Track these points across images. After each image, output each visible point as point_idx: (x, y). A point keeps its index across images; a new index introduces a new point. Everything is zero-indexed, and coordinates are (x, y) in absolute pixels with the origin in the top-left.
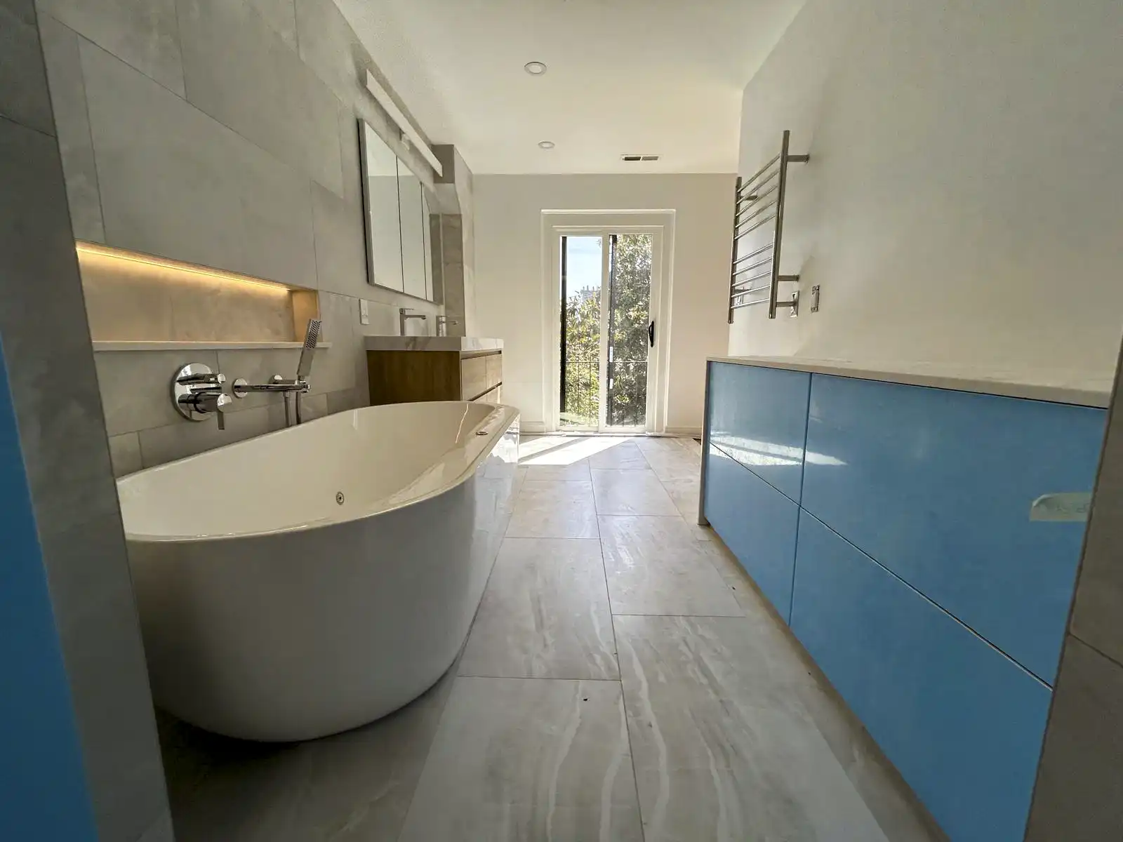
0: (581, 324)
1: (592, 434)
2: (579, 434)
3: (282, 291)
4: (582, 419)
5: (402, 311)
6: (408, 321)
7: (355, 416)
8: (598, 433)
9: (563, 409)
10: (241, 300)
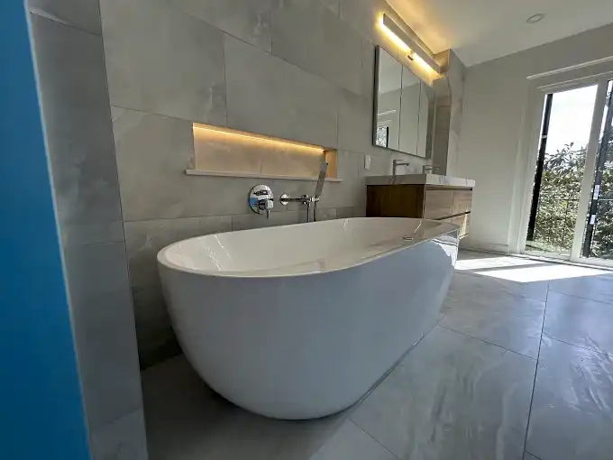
0: (567, 171)
1: (561, 261)
2: (547, 260)
3: (320, 151)
4: (552, 247)
5: (394, 161)
6: (398, 168)
7: (346, 222)
8: (569, 262)
9: (530, 237)
10: (296, 156)
